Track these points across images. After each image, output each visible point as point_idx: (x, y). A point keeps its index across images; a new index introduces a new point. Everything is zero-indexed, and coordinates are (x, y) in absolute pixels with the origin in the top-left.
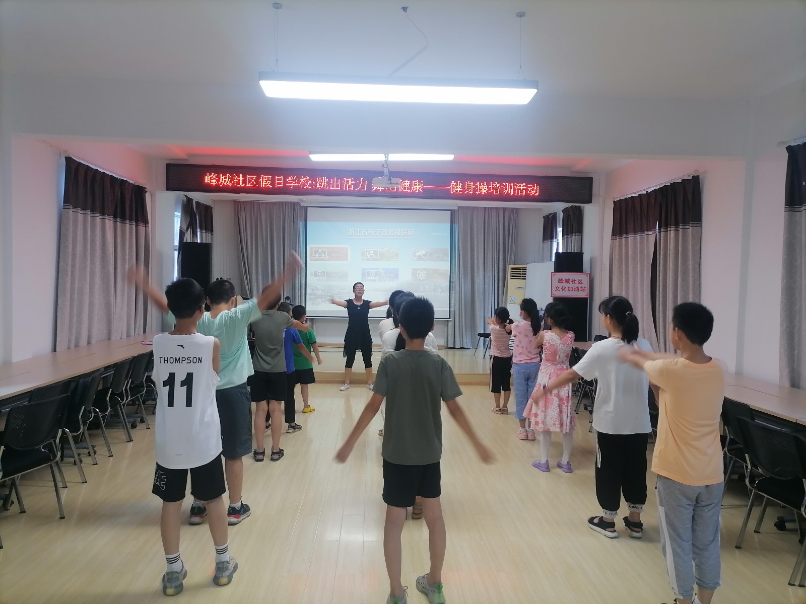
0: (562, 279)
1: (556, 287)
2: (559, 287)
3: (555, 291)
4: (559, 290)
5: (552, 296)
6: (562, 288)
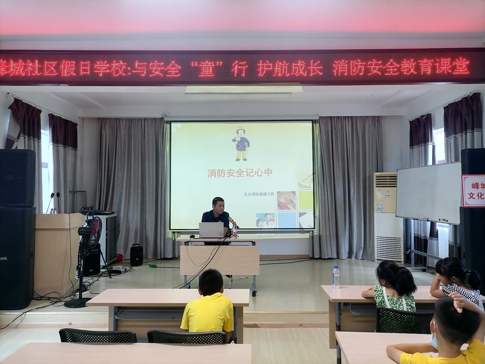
0: (477, 184)
1: (470, 194)
2: (473, 194)
3: (469, 199)
4: (475, 199)
5: (465, 205)
6: (478, 195)
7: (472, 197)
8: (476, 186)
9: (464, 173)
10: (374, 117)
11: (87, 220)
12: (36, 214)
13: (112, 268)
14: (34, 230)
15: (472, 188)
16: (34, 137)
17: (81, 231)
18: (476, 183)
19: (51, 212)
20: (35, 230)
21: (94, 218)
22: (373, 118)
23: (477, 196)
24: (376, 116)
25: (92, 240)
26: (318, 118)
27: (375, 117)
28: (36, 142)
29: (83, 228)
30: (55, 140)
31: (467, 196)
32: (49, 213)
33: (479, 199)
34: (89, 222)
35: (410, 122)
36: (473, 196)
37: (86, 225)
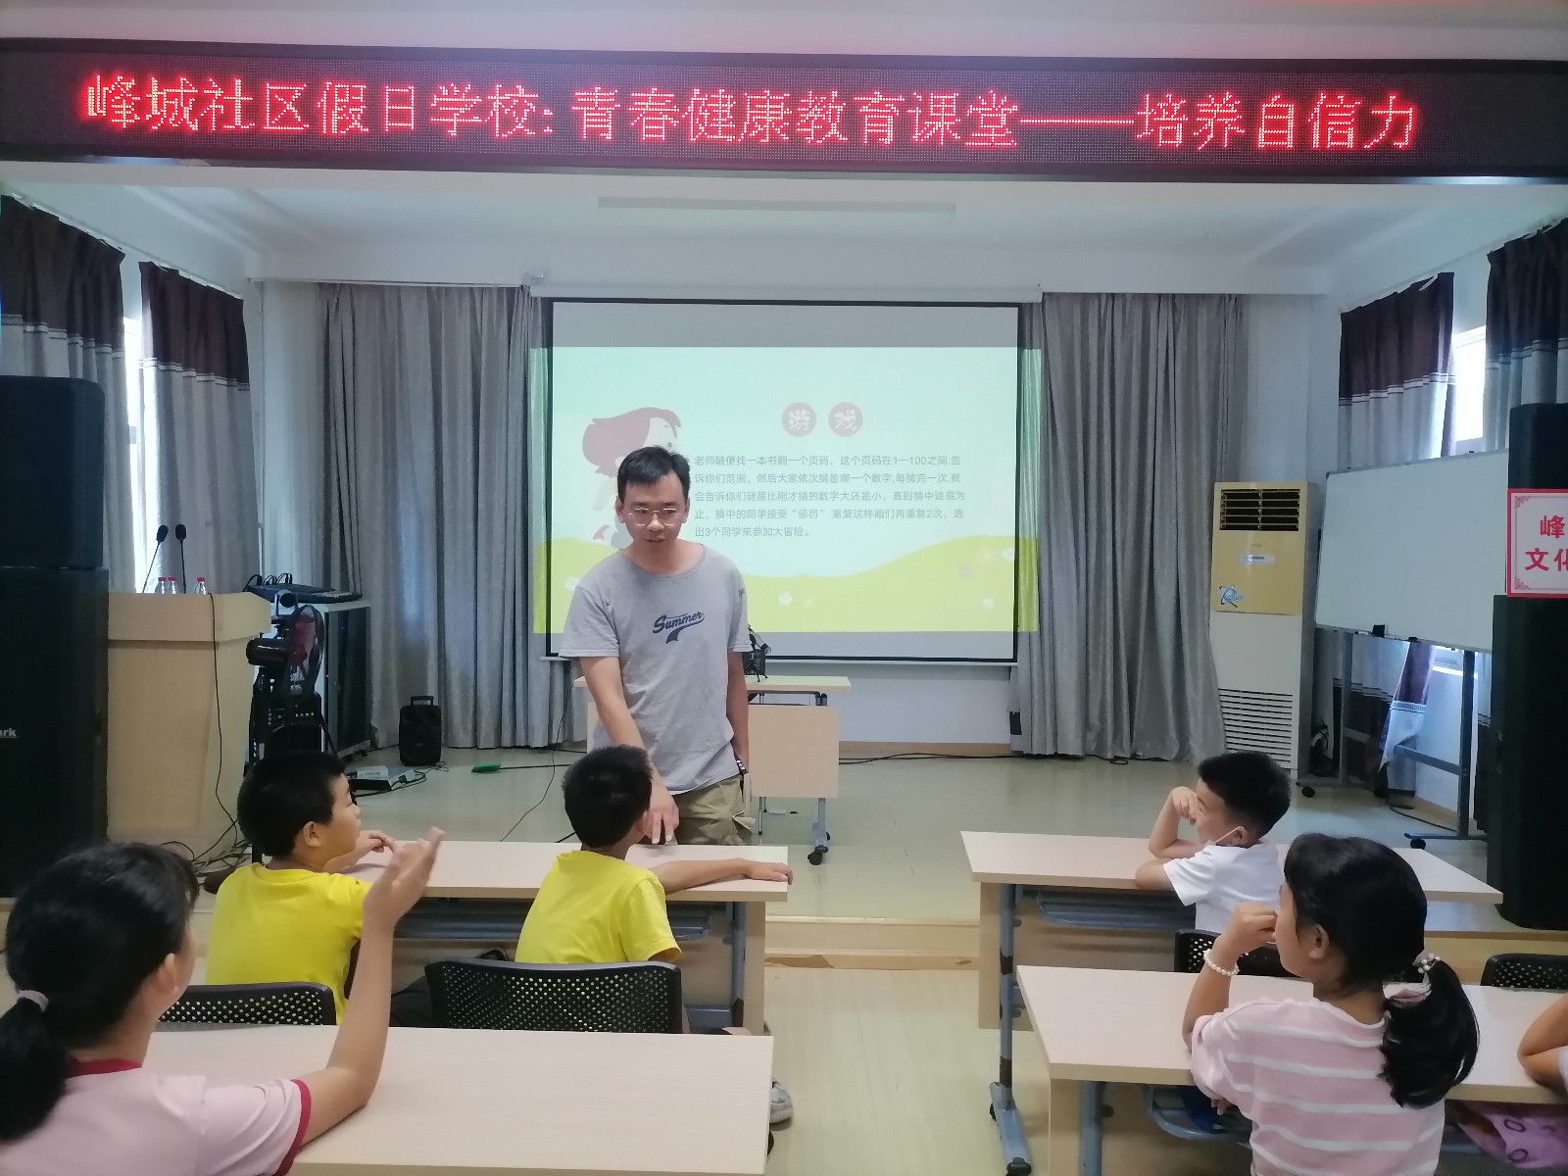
0: (1558, 519)
1: (1532, 554)
2: (1542, 554)
3: (1528, 568)
4: (1546, 569)
5: (1513, 591)
6: (1558, 558)
7: (1537, 564)
8: (1553, 527)
9: (1516, 482)
10: (1223, 298)
11: (277, 618)
12: (107, 595)
13: (356, 774)
14: (102, 644)
15: (1542, 533)
16: (100, 342)
17: (255, 651)
18: (1555, 518)
19: (158, 588)
20: (108, 644)
21: (298, 611)
22: (1220, 302)
23: (1555, 560)
24: (1230, 295)
25: (292, 683)
26: (1039, 300)
27: (1227, 299)
28: (109, 358)
29: (260, 641)
30: (164, 350)
31: (1522, 561)
32: (151, 589)
33: (1560, 569)
34: (281, 622)
35: (1343, 316)
36: (1541, 559)
37: (272, 633)
